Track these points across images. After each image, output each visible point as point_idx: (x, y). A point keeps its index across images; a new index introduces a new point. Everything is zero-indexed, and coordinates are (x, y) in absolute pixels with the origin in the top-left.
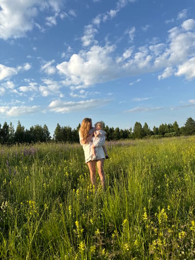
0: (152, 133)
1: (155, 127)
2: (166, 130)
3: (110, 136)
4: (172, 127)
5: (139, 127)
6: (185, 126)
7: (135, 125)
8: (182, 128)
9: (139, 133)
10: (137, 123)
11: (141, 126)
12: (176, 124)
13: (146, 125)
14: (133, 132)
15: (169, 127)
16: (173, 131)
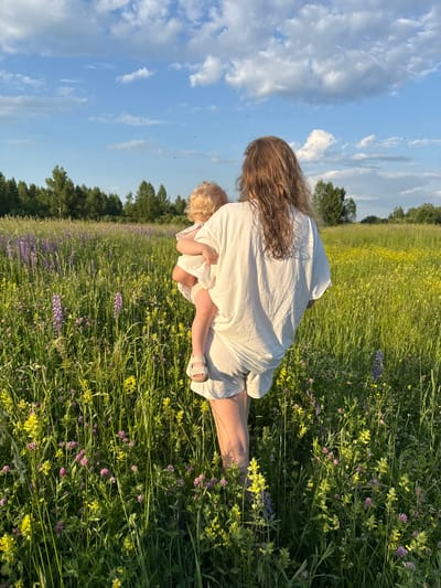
0: (173, 211)
1: (179, 197)
3: (79, 207)
5: (150, 194)
7: (141, 188)
9: (149, 209)
10: (144, 183)
11: (153, 191)
13: (163, 192)
14: (133, 202)
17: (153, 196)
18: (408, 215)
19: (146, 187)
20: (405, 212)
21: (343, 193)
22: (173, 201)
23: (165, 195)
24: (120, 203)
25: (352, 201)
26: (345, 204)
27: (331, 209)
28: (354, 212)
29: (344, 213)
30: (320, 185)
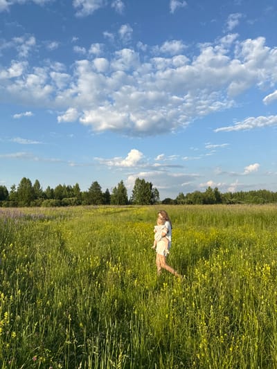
0: (44, 196)
1: (49, 187)
2: (64, 193)
4: (72, 190)
5: (28, 186)
6: (88, 191)
7: (22, 182)
8: (85, 193)
9: (27, 195)
11: (30, 182)
12: (77, 187)
13: (38, 184)
14: (16, 191)
15: (68, 189)
16: (74, 196)
17: (31, 187)
18: (187, 197)
19: (25, 181)
20: (185, 195)
21: (151, 185)
22: (44, 190)
23: (39, 186)
24: (7, 191)
25: (156, 190)
26: (153, 191)
27: (145, 194)
28: (158, 196)
29: (153, 196)
30: (138, 180)
